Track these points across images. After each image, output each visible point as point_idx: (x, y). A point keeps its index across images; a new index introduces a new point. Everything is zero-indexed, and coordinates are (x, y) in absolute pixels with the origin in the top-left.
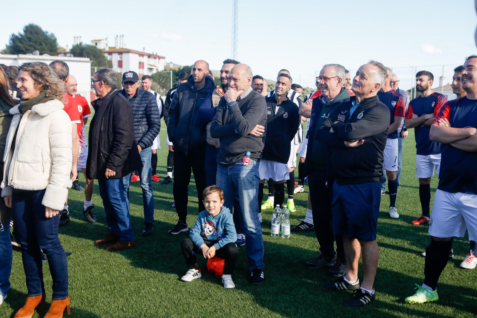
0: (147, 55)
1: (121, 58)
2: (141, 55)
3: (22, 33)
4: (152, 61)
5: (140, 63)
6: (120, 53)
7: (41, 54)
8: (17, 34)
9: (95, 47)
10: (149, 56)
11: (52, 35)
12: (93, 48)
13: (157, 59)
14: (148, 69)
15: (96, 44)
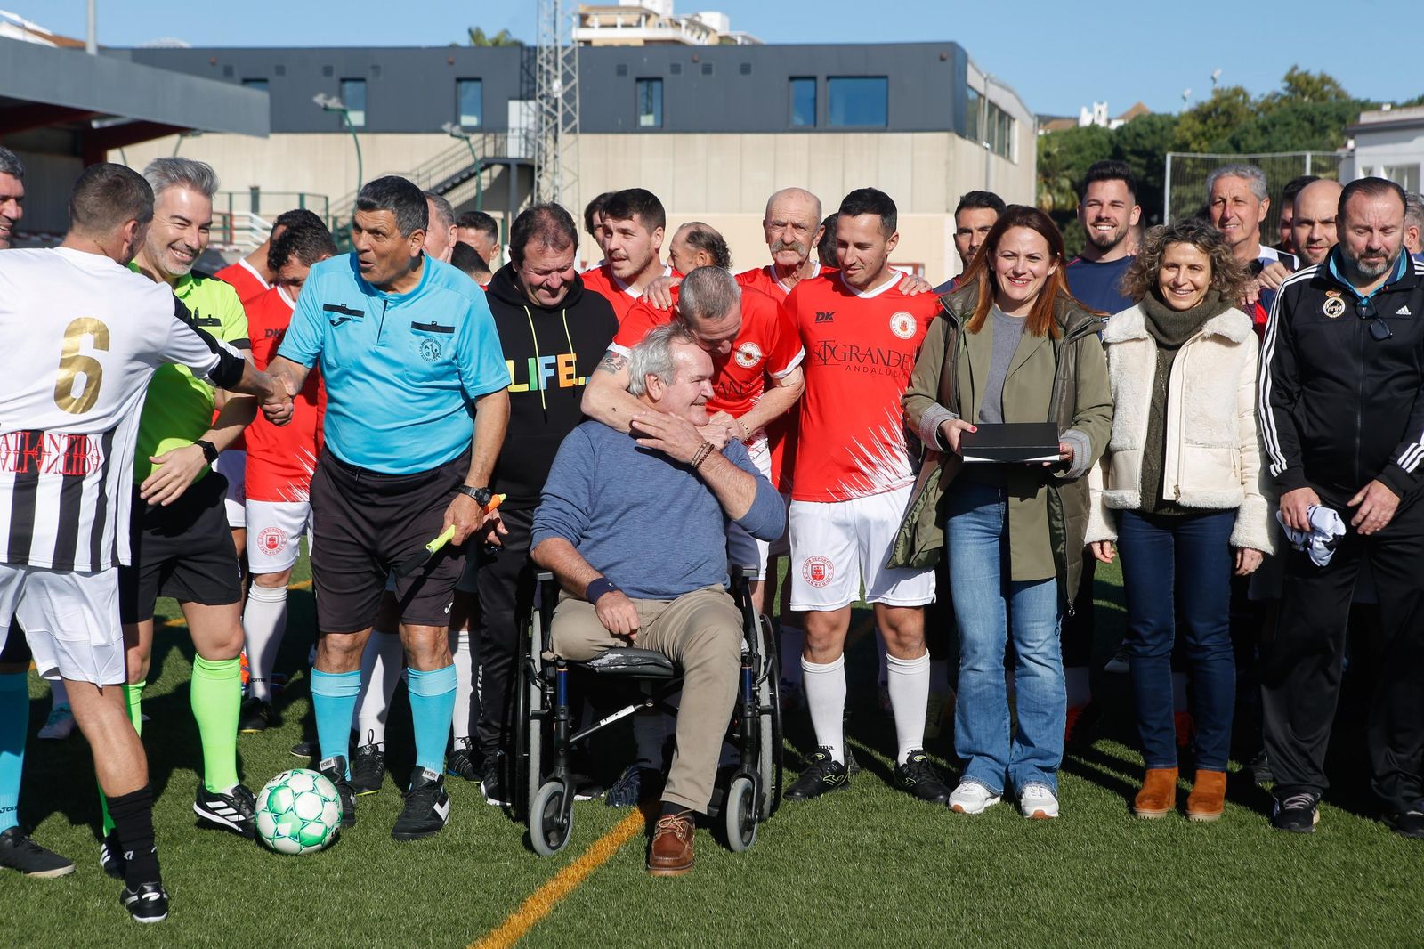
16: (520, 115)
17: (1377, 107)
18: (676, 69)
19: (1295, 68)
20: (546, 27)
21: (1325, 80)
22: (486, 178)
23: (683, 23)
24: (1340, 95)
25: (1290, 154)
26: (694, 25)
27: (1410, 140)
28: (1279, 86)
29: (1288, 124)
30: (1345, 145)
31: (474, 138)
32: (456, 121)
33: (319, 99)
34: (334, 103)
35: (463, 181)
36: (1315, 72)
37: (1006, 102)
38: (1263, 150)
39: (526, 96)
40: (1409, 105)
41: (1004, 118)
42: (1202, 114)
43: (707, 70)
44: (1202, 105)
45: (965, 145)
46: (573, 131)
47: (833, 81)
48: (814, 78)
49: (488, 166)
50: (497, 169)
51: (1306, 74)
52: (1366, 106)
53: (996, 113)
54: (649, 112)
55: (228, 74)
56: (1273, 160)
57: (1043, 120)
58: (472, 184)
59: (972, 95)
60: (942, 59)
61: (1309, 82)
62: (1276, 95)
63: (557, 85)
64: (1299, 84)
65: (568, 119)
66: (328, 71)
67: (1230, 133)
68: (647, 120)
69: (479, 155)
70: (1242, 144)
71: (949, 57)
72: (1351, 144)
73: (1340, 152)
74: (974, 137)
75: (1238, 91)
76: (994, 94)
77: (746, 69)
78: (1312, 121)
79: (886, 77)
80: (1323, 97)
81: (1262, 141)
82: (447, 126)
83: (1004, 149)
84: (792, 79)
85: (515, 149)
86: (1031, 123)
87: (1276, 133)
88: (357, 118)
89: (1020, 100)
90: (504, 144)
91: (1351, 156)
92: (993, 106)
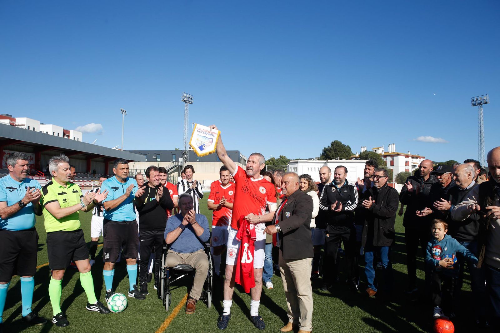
0: (411, 156)
1: (393, 159)
2: (407, 156)
3: (330, 146)
4: (415, 161)
5: (406, 162)
6: (392, 156)
7: (341, 159)
8: (327, 147)
9: (375, 153)
10: (413, 158)
11: (348, 147)
12: (374, 154)
13: (419, 158)
14: (412, 165)
15: (376, 151)
16: (181, 159)
20: (184, 148)
22: (176, 168)
25: (281, 166)
29: (280, 162)
31: (174, 162)
32: (172, 160)
33: (153, 157)
34: (155, 158)
35: (173, 168)
36: (283, 156)
37: (245, 158)
39: (181, 157)
41: (245, 160)
46: (188, 162)
49: (176, 166)
50: (177, 167)
52: (290, 160)
54: (198, 159)
55: (142, 154)
58: (174, 168)
59: (241, 158)
62: (278, 158)
63: (186, 155)
64: (281, 157)
65: (187, 160)
66: (155, 154)
67: (273, 163)
68: (198, 160)
69: (175, 165)
70: (275, 165)
71: (238, 153)
72: (289, 164)
74: (241, 163)
75: (274, 158)
76: (243, 157)
80: (284, 159)
81: (277, 164)
82: (171, 161)
85: (180, 164)
88: (158, 160)
90: (178, 163)
91: (289, 166)
92: (243, 159)
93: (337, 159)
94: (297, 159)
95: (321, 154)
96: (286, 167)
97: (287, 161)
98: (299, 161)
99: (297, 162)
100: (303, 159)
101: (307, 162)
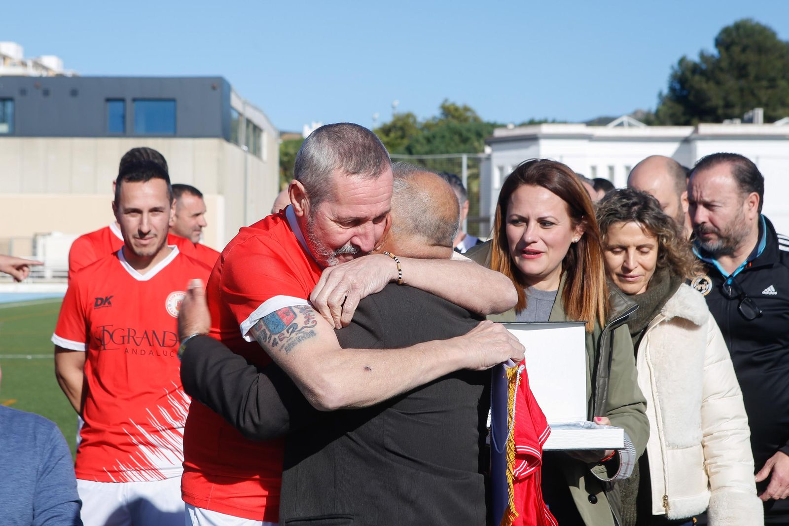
3: (712, 50)
7: (769, 119)
17: (504, 126)
18: (23, 92)
19: (446, 100)
21: (466, 109)
23: (30, 63)
24: (476, 119)
25: (445, 156)
26: (37, 65)
27: (527, 147)
28: (437, 113)
29: (443, 137)
30: (483, 151)
36: (460, 104)
37: (258, 119)
38: (427, 153)
40: (523, 125)
41: (256, 130)
42: (386, 130)
43: (46, 93)
44: (385, 125)
45: (230, 147)
47: (137, 103)
48: (122, 100)
51: (453, 104)
52: (494, 126)
53: (251, 127)
54: (2, 122)
56: (434, 161)
57: (282, 134)
59: (235, 115)
60: (214, 88)
61: (456, 109)
62: (434, 118)
64: (449, 111)
67: (406, 142)
68: (2, 128)
70: (414, 151)
71: (217, 88)
72: (488, 150)
73: (481, 155)
74: (236, 142)
75: (409, 115)
76: (249, 114)
77: (74, 93)
78: (460, 135)
79: (173, 100)
80: (466, 120)
81: (427, 148)
83: (256, 151)
84: (108, 100)
86: (274, 134)
87: (437, 142)
89: (266, 117)
91: (489, 158)
92: (249, 122)
93: (750, 121)
94: (532, 123)
95: (666, 91)
96: (475, 163)
97: (479, 135)
98: (545, 129)
99: (533, 139)
100: (565, 122)
101: (590, 138)
